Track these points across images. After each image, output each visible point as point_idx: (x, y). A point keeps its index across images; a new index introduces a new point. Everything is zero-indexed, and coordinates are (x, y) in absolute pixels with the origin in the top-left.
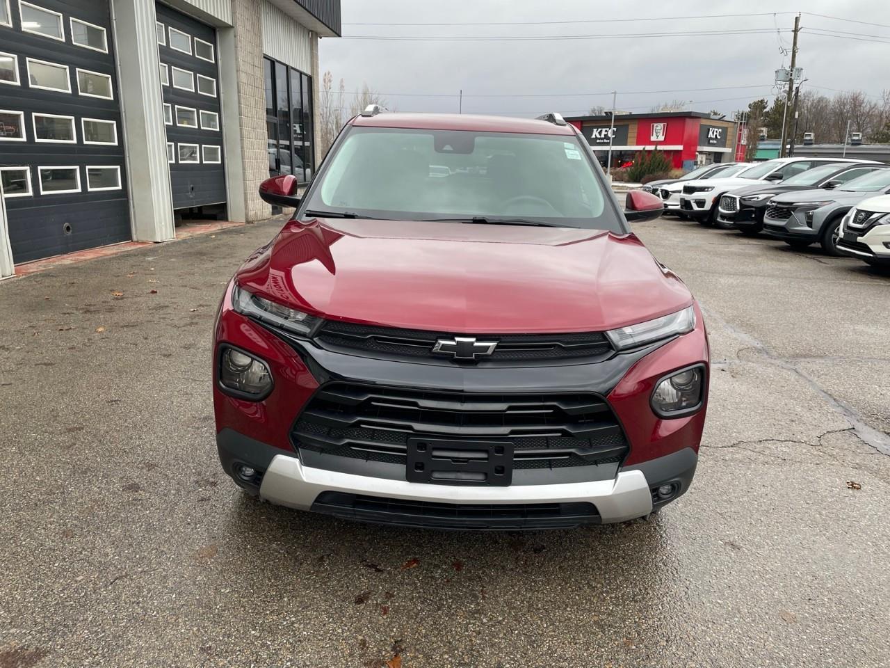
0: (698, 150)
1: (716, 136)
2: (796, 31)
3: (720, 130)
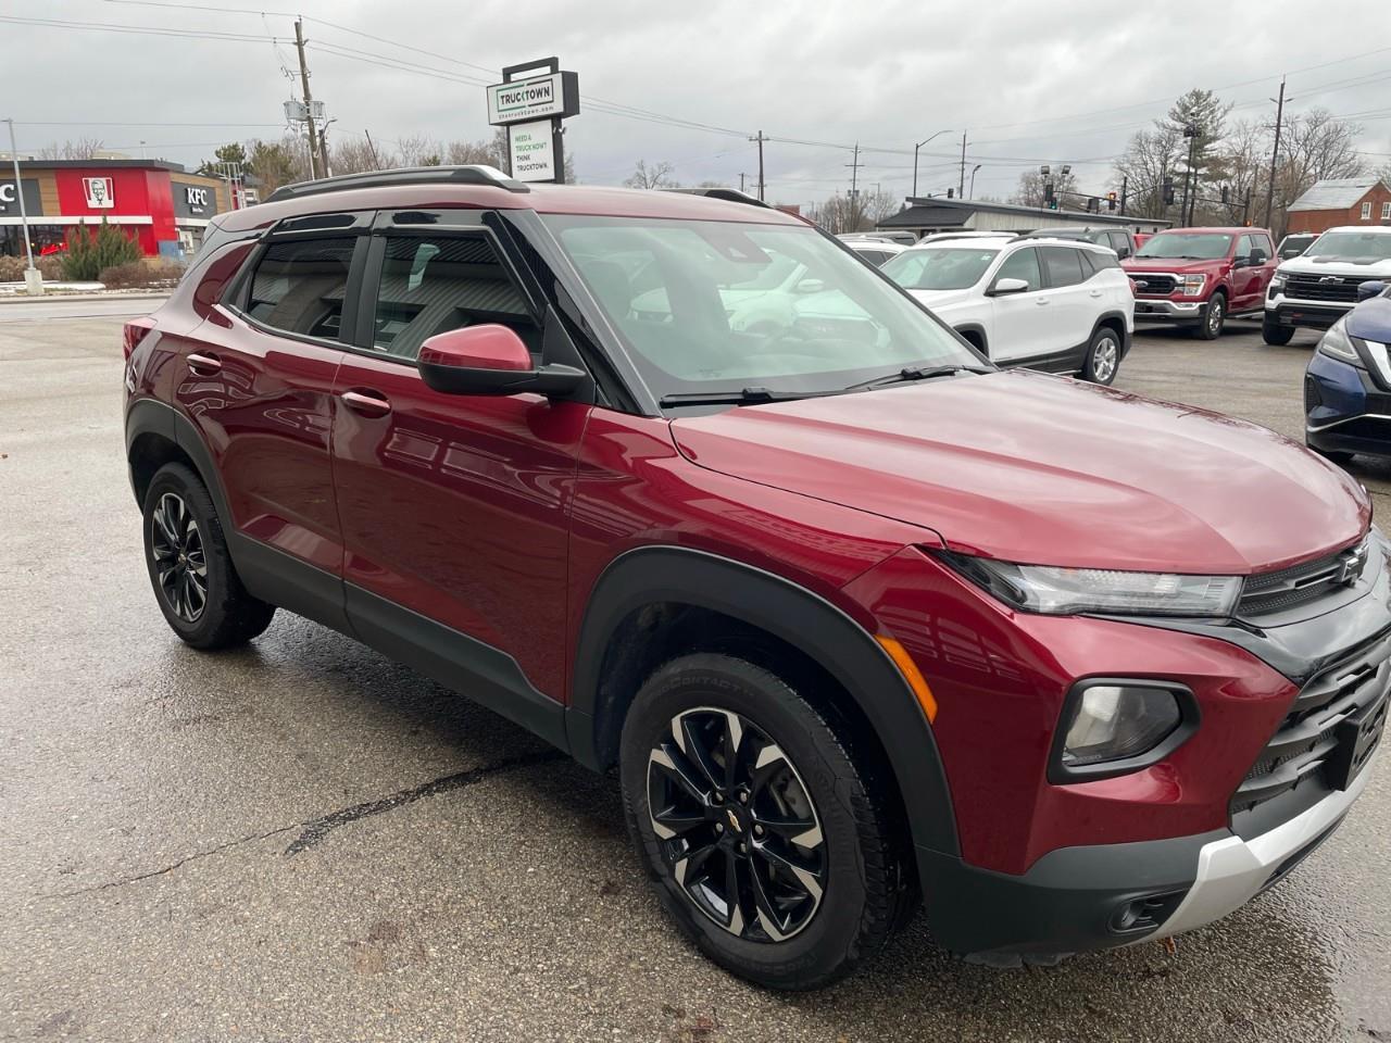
0: (178, 223)
1: (200, 200)
2: (300, 44)
3: (204, 191)
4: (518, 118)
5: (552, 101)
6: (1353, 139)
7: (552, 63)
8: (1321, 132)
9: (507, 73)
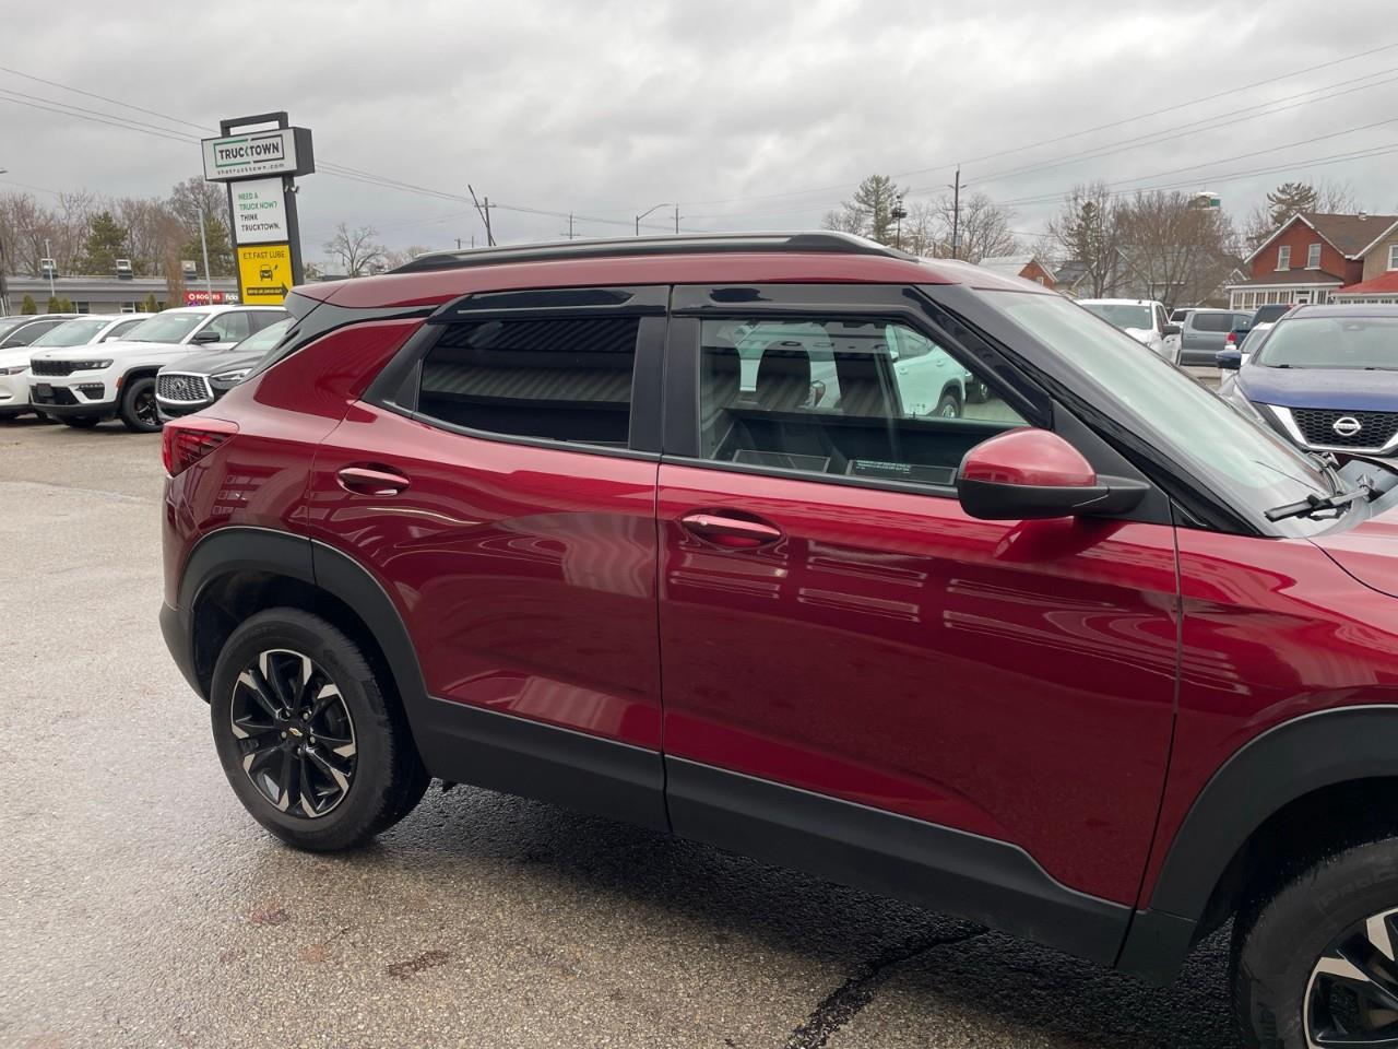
4: (241, 174)
5: (283, 158)
6: (1009, 222)
7: (282, 118)
8: (981, 215)
9: (226, 127)
